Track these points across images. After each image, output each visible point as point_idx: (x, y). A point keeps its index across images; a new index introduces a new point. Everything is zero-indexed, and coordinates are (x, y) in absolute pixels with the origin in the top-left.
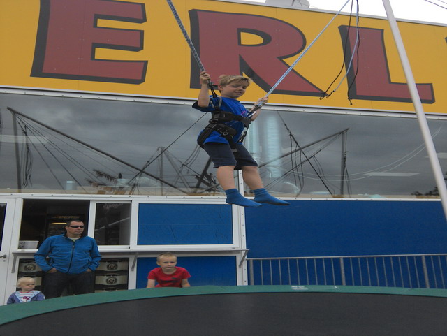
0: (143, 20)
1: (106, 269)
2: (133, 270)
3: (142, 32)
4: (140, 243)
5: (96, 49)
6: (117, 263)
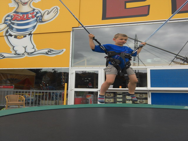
1: (138, 97)
2: (149, 98)
4: (152, 86)
6: (144, 95)
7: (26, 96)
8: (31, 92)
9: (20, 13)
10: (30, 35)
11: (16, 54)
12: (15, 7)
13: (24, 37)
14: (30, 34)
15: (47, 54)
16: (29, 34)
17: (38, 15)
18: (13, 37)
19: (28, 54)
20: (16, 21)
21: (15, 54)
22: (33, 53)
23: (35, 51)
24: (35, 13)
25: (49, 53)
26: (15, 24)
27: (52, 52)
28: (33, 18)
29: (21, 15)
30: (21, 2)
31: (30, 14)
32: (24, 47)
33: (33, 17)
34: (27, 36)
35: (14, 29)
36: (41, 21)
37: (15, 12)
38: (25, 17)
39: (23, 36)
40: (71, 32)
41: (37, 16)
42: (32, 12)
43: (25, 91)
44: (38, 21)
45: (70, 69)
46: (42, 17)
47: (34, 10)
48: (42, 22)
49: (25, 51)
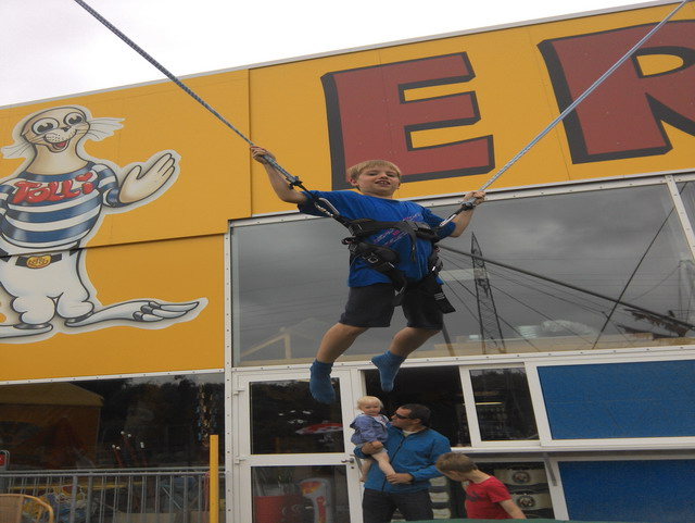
0: (470, 75)
1: (512, 482)
3: (473, 94)
4: (555, 435)
5: (412, 133)
6: (529, 472)
7: (57, 497)
8: (75, 480)
9: (39, 178)
10: (76, 254)
11: (20, 324)
12: (24, 159)
13: (52, 261)
14: (76, 250)
15: (137, 319)
16: (72, 251)
17: (103, 183)
18: (13, 261)
19: (67, 322)
20: (25, 204)
21: (15, 326)
22: (84, 317)
23: (92, 312)
24: (95, 177)
25: (146, 317)
26: (22, 216)
27: (155, 311)
28: (86, 193)
29: (45, 184)
30: (45, 143)
31: (78, 179)
32: (52, 299)
33: (85, 190)
34: (66, 257)
35: (17, 235)
36: (116, 201)
37: (25, 175)
38: (59, 191)
39: (48, 258)
40: (225, 236)
41: (99, 187)
42: (83, 172)
43: (50, 474)
44: (105, 202)
45: (228, 376)
46: (120, 189)
47: (90, 165)
48: (120, 205)
49: (56, 313)
